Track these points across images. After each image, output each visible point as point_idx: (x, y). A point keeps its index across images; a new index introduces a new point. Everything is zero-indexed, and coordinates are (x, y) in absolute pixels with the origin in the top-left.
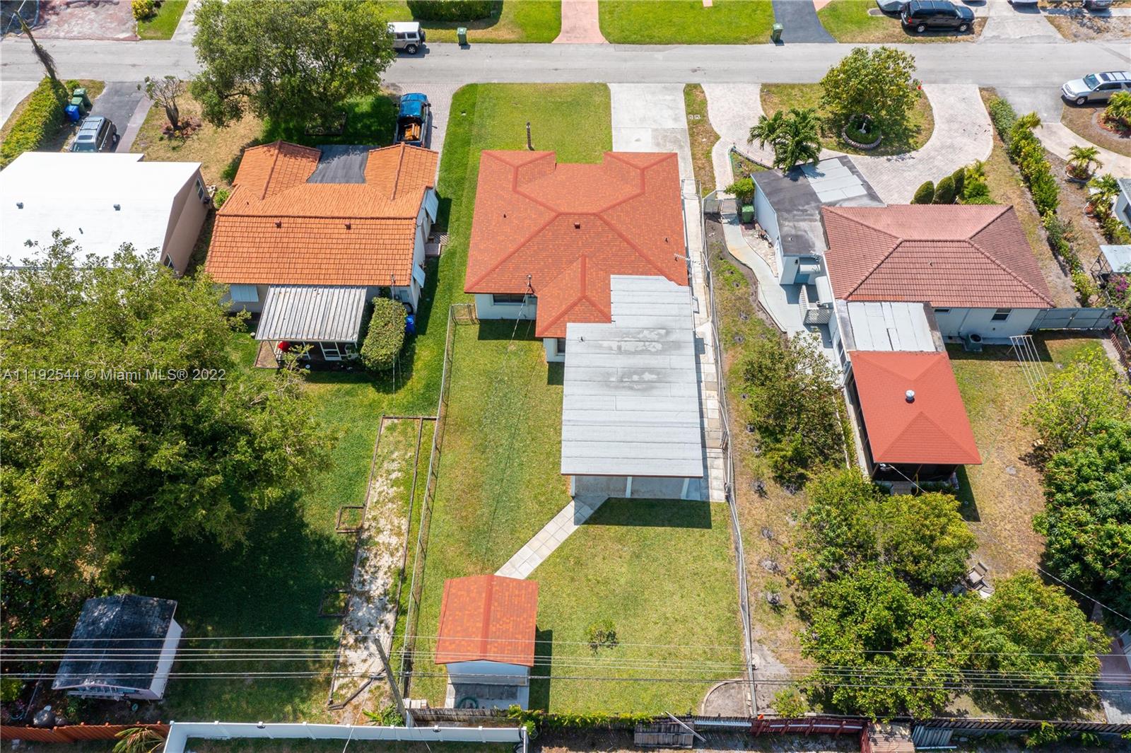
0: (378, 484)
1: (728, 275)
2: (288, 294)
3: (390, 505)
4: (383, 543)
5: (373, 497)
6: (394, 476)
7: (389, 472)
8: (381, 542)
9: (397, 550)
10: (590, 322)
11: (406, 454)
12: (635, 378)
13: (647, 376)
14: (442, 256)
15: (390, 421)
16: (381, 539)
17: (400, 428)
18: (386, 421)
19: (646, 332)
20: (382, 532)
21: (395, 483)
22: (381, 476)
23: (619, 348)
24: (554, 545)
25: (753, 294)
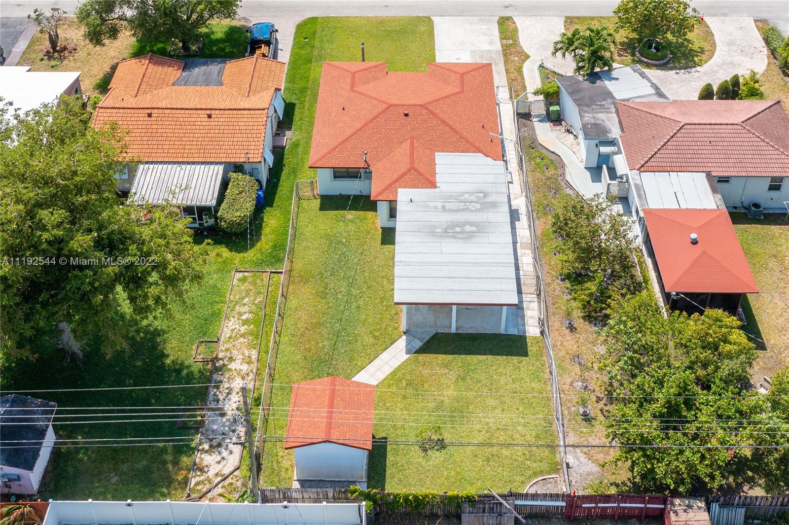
0: (230, 323)
1: (539, 161)
2: (155, 170)
3: (242, 339)
4: (235, 369)
5: (226, 333)
6: (244, 317)
7: (240, 314)
8: (233, 368)
9: (248, 374)
10: (418, 188)
11: (255, 299)
12: (458, 229)
13: (468, 228)
14: (287, 147)
15: (241, 274)
16: (232, 366)
17: (250, 279)
18: (237, 274)
19: (466, 196)
20: (234, 360)
21: (245, 322)
22: (234, 317)
23: (444, 207)
24: (387, 371)
25: (561, 175)
